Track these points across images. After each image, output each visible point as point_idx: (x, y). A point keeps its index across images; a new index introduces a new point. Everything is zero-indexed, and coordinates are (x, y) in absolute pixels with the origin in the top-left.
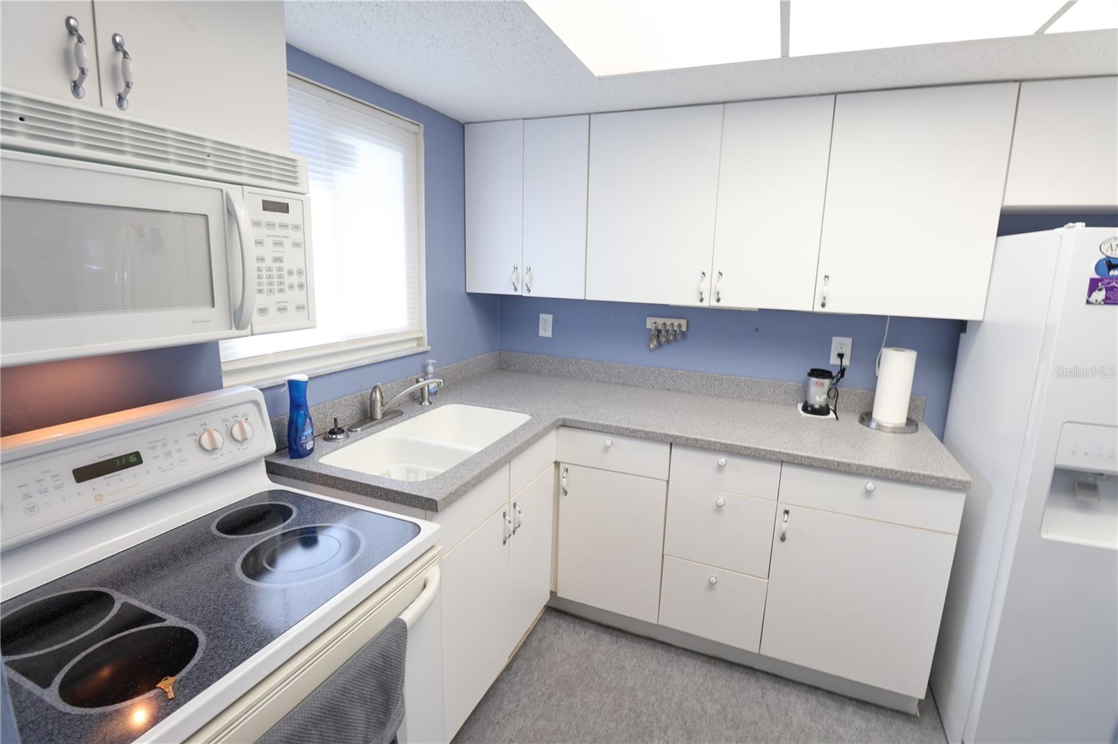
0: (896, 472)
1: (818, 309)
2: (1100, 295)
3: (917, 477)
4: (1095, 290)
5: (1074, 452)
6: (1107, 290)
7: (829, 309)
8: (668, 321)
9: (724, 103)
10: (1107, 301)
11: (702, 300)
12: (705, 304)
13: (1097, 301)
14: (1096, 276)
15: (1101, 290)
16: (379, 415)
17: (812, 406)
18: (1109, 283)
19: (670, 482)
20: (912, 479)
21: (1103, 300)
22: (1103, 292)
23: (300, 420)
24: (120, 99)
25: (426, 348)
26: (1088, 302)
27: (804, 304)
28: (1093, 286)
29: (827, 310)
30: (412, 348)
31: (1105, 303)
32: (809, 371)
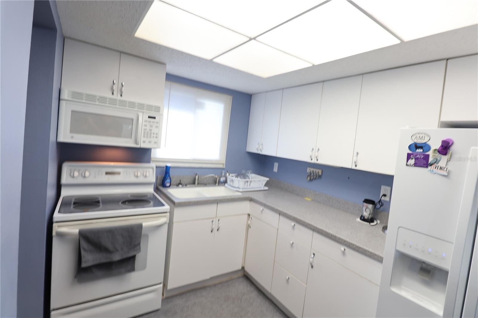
0: (354, 245)
1: (354, 167)
2: (412, 162)
3: (362, 250)
4: (410, 159)
5: (404, 245)
6: (416, 159)
7: (358, 168)
8: (315, 170)
9: (324, 81)
10: (416, 165)
11: (312, 160)
12: (313, 161)
13: (410, 164)
14: (410, 152)
15: (412, 159)
16: (196, 183)
17: (364, 217)
18: (416, 156)
19: (279, 230)
20: (360, 250)
21: (414, 164)
22: (413, 160)
23: (167, 177)
24: (121, 95)
25: (224, 167)
26: (407, 165)
27: (349, 165)
28: (409, 157)
29: (357, 168)
30: (221, 166)
31: (414, 166)
32: (364, 200)
